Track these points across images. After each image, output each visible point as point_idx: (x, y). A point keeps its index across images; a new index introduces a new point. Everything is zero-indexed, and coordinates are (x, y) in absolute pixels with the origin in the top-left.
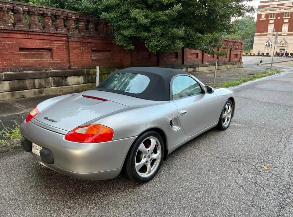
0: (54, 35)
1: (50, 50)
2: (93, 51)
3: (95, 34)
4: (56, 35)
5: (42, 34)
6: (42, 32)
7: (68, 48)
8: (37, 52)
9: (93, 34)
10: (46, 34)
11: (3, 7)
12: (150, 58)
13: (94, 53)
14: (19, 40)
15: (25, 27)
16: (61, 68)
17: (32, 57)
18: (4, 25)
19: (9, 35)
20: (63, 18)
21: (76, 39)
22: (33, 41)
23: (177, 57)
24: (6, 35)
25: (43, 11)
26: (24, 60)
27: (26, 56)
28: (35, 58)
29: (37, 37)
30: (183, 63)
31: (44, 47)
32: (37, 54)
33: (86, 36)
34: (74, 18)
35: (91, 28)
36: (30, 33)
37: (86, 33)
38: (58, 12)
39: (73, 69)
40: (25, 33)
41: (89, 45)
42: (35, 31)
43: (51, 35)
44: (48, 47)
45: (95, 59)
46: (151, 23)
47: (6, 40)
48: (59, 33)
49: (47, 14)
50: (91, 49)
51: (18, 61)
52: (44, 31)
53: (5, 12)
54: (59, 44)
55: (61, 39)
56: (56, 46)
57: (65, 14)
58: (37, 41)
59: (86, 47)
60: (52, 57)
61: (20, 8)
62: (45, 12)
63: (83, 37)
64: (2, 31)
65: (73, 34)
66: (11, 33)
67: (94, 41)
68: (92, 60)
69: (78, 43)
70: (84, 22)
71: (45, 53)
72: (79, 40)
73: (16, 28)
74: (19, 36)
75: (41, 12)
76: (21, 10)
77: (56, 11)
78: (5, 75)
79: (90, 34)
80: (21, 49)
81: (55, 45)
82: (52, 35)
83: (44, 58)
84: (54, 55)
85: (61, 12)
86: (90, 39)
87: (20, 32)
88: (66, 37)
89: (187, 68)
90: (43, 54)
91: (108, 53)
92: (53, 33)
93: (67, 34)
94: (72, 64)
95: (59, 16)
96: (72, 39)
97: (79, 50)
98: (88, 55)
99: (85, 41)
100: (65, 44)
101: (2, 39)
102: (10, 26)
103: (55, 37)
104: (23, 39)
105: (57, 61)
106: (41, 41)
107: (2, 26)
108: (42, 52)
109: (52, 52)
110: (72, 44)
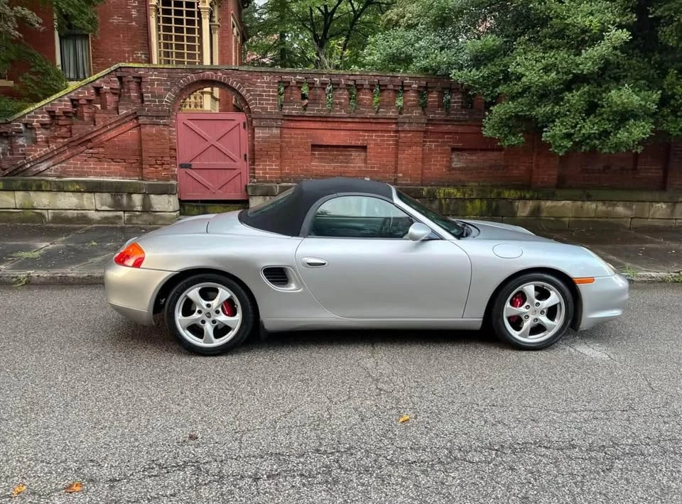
0: (372, 120)
1: (364, 148)
2: (454, 149)
3: (462, 114)
4: (376, 120)
5: (350, 120)
6: (350, 118)
7: (397, 143)
8: (341, 151)
9: (456, 114)
10: (357, 120)
11: (289, 80)
12: (635, 169)
13: (458, 154)
14: (312, 132)
15: (321, 110)
17: (332, 161)
18: (289, 109)
19: (298, 124)
20: (393, 88)
21: (414, 127)
22: (336, 133)
24: (292, 124)
25: (355, 81)
26: (317, 165)
27: (321, 159)
28: (337, 162)
29: (342, 126)
31: (353, 143)
32: (341, 155)
33: (440, 120)
34: (416, 86)
35: (455, 103)
36: (330, 119)
37: (439, 114)
38: (384, 78)
39: (401, 184)
40: (322, 119)
41: (448, 138)
42: (338, 116)
43: (365, 120)
44: (359, 143)
45: (459, 166)
47: (293, 132)
48: (382, 117)
49: (363, 85)
50: (449, 146)
51: (307, 166)
52: (353, 115)
53: (294, 88)
54: (381, 136)
55: (384, 127)
56: (374, 140)
57: (398, 81)
58: (342, 133)
59: (438, 142)
60: (365, 161)
61: (315, 79)
62: (359, 82)
63: (430, 122)
64: (287, 118)
65: (409, 117)
66: (298, 121)
67: (460, 129)
68: (452, 169)
69: (418, 134)
70: (438, 93)
71: (354, 154)
72: (419, 129)
73: (307, 113)
74: (312, 125)
75: (352, 83)
76: (318, 83)
77: (378, 77)
78: (280, 186)
79: (448, 114)
80: (314, 147)
81: (372, 139)
82: (367, 120)
83: (352, 163)
84: (369, 158)
85: (388, 78)
86: (449, 126)
87: (313, 119)
88: (395, 123)
90: (351, 155)
91: (496, 153)
92: (370, 118)
93: (397, 119)
94: (401, 175)
95: (386, 86)
96: (406, 127)
97: (419, 149)
98: (443, 157)
99: (436, 130)
100: (392, 137)
101: (285, 131)
102: (299, 110)
103: (373, 125)
104: (318, 131)
105: (374, 167)
106: (348, 133)
107: (286, 109)
108: (349, 151)
109: (366, 152)
110: (405, 137)
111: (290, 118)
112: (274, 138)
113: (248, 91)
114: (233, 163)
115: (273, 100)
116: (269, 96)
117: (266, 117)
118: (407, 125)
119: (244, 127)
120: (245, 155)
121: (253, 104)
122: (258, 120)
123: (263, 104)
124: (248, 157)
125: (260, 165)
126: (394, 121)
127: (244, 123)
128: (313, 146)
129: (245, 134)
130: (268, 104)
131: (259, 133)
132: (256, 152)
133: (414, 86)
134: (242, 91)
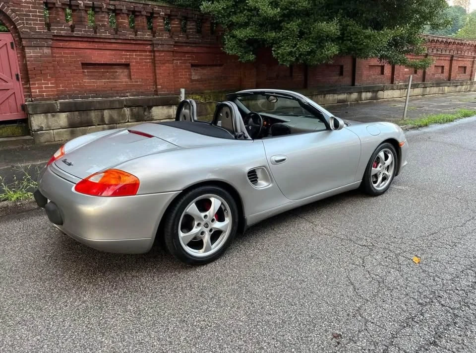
0: (132, 42)
1: (127, 66)
2: (193, 66)
3: (197, 38)
4: (135, 42)
5: (114, 41)
6: (114, 39)
7: (154, 62)
8: (108, 69)
9: (193, 38)
10: (120, 41)
11: (54, 2)
12: (291, 76)
13: (195, 69)
14: (82, 51)
15: (88, 31)
16: (142, 94)
17: (101, 77)
18: (57, 29)
19: (67, 44)
20: (145, 14)
21: (166, 48)
22: (102, 52)
23: (341, 74)
24: (61, 44)
25: (114, 5)
26: (88, 82)
27: (91, 76)
28: (105, 79)
29: (108, 46)
30: (353, 84)
31: (118, 61)
32: (108, 72)
33: (182, 43)
34: (163, 13)
35: (190, 29)
36: (97, 40)
37: (181, 37)
38: (138, 5)
39: (160, 94)
40: (89, 40)
41: (188, 57)
42: (103, 37)
43: (127, 41)
44: (123, 61)
45: (196, 78)
46: (284, 16)
47: (62, 51)
48: (139, 39)
49: (121, 10)
50: (190, 63)
51: (80, 83)
52: (116, 36)
53: (59, 9)
54: (140, 55)
55: (141, 48)
56: (135, 58)
57: (149, 9)
58: (108, 52)
59: (182, 60)
60: (130, 76)
61: (80, 2)
62: (118, 7)
63: (176, 44)
64: (56, 38)
65: (161, 40)
66: (67, 41)
67: (195, 50)
68: (192, 81)
69: (168, 54)
70: (179, 20)
71: (119, 70)
72: (169, 50)
73: (75, 34)
74: (80, 45)
75: (112, 7)
76: (82, 5)
77: (134, 4)
78: (60, 103)
79: (188, 38)
80: (85, 65)
81: (134, 58)
82: (129, 42)
83: (118, 79)
84: (132, 74)
85: (142, 5)
86: (189, 47)
87: (81, 39)
88: (151, 44)
89: (360, 93)
90: (116, 72)
91: (218, 68)
92: (130, 40)
93: (151, 41)
94: (160, 87)
95: (140, 12)
96: (160, 48)
97: (171, 65)
98: (186, 72)
99: (179, 51)
100: (147, 56)
101: (55, 50)
102: (67, 30)
103: (133, 46)
104: (87, 50)
105: (137, 82)
106: (113, 52)
107: (55, 30)
108: (115, 69)
109: (129, 69)
110: (159, 56)
111: (58, 38)
112: (46, 57)
113: (13, 11)
114: (4, 83)
115: (40, 20)
116: (36, 16)
117: (36, 36)
118: (160, 46)
119: (12, 48)
120: (17, 75)
121: (20, 24)
122: (27, 40)
123: (30, 24)
124: (20, 77)
125: (35, 84)
126: (150, 43)
127: (12, 43)
128: (83, 64)
129: (14, 54)
130: (36, 24)
131: (30, 53)
132: (30, 72)
133: (161, 13)
134: (7, 10)
